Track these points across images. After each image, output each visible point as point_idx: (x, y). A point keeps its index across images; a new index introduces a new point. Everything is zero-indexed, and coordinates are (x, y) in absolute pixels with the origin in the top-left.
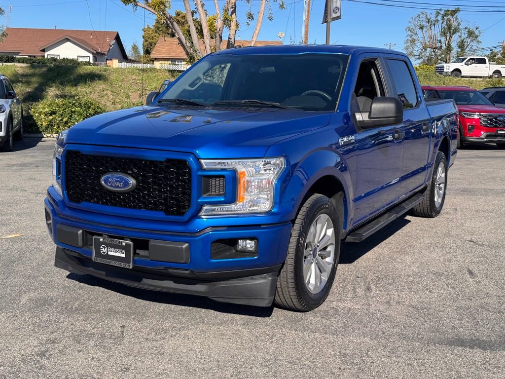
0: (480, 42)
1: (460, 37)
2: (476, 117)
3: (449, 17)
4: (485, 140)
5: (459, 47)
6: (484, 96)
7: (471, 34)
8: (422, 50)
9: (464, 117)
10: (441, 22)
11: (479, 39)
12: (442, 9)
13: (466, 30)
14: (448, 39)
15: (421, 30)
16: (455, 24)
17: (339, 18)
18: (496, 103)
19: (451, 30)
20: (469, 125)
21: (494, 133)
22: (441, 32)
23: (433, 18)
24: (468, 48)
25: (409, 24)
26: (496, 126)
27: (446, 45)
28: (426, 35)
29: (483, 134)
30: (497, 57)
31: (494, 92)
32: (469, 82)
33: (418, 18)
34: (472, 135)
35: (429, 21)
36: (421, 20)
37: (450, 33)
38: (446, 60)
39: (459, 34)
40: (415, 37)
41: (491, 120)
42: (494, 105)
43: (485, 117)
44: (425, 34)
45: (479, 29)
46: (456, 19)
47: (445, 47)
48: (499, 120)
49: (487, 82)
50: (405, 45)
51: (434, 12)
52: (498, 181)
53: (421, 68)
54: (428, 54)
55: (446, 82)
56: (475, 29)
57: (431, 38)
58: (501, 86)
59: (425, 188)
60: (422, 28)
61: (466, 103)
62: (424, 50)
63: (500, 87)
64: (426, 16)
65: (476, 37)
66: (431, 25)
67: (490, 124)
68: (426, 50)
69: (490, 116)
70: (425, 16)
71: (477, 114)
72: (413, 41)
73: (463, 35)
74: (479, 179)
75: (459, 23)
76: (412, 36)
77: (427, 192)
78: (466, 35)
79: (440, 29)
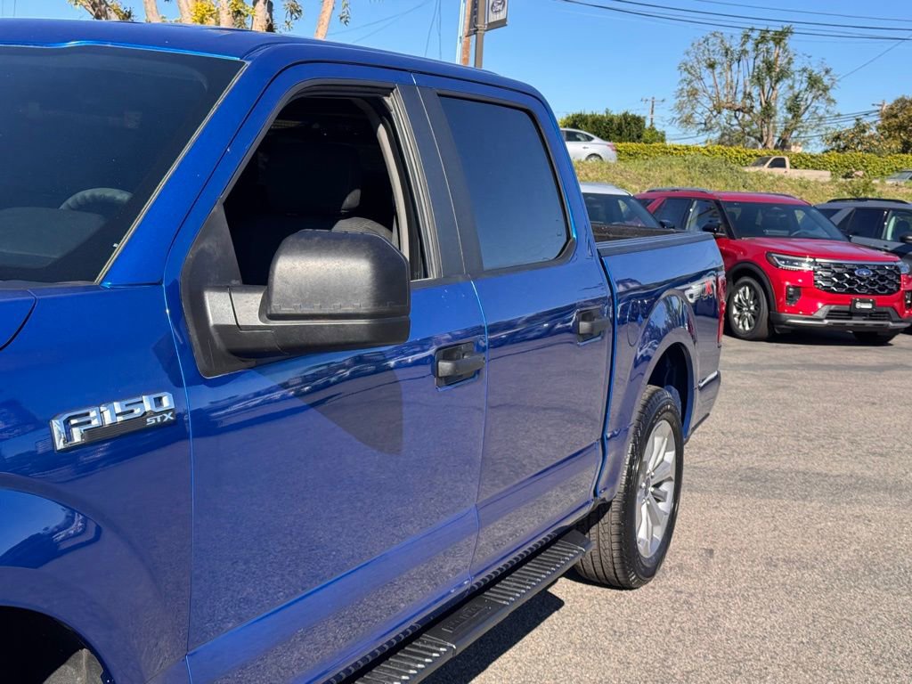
0: (833, 101)
1: (792, 88)
2: (806, 266)
3: (769, 46)
4: (826, 322)
5: (790, 109)
6: (829, 219)
7: (813, 82)
8: (711, 112)
9: (777, 266)
10: (752, 54)
11: (832, 94)
12: (756, 27)
13: (805, 74)
14: (766, 91)
15: (711, 70)
16: (782, 61)
17: (502, 23)
18: (856, 234)
19: (773, 74)
20: (789, 287)
21: (847, 308)
22: (753, 77)
23: (736, 46)
24: (807, 112)
25: (687, 58)
26: (851, 291)
27: (761, 104)
28: (721, 82)
29: (822, 309)
30: (867, 134)
31: (852, 209)
32: (800, 185)
33: (705, 44)
34: (794, 311)
35: (727, 51)
36: (712, 48)
37: (771, 79)
38: (762, 136)
39: (790, 82)
40: (697, 84)
41: (840, 276)
42: (849, 239)
43: (827, 268)
44: (718, 80)
45: (832, 73)
46: (785, 51)
47: (759, 108)
48: (858, 278)
49: (840, 185)
50: (677, 101)
51: (738, 34)
52: (843, 446)
53: (708, 151)
54: (723, 122)
55: (749, 181)
56: (824, 73)
57: (731, 88)
58: (870, 196)
59: (601, 510)
60: (712, 66)
61: (786, 233)
62: (715, 113)
63: (866, 199)
64: (722, 41)
65: (826, 89)
66: (732, 59)
67: (837, 285)
68: (719, 113)
69: (838, 265)
70: (719, 40)
71: (808, 259)
72: (693, 93)
73: (797, 86)
74: (796, 438)
75: (791, 59)
76: (691, 81)
77: (612, 517)
78: (805, 85)
79: (751, 70)
